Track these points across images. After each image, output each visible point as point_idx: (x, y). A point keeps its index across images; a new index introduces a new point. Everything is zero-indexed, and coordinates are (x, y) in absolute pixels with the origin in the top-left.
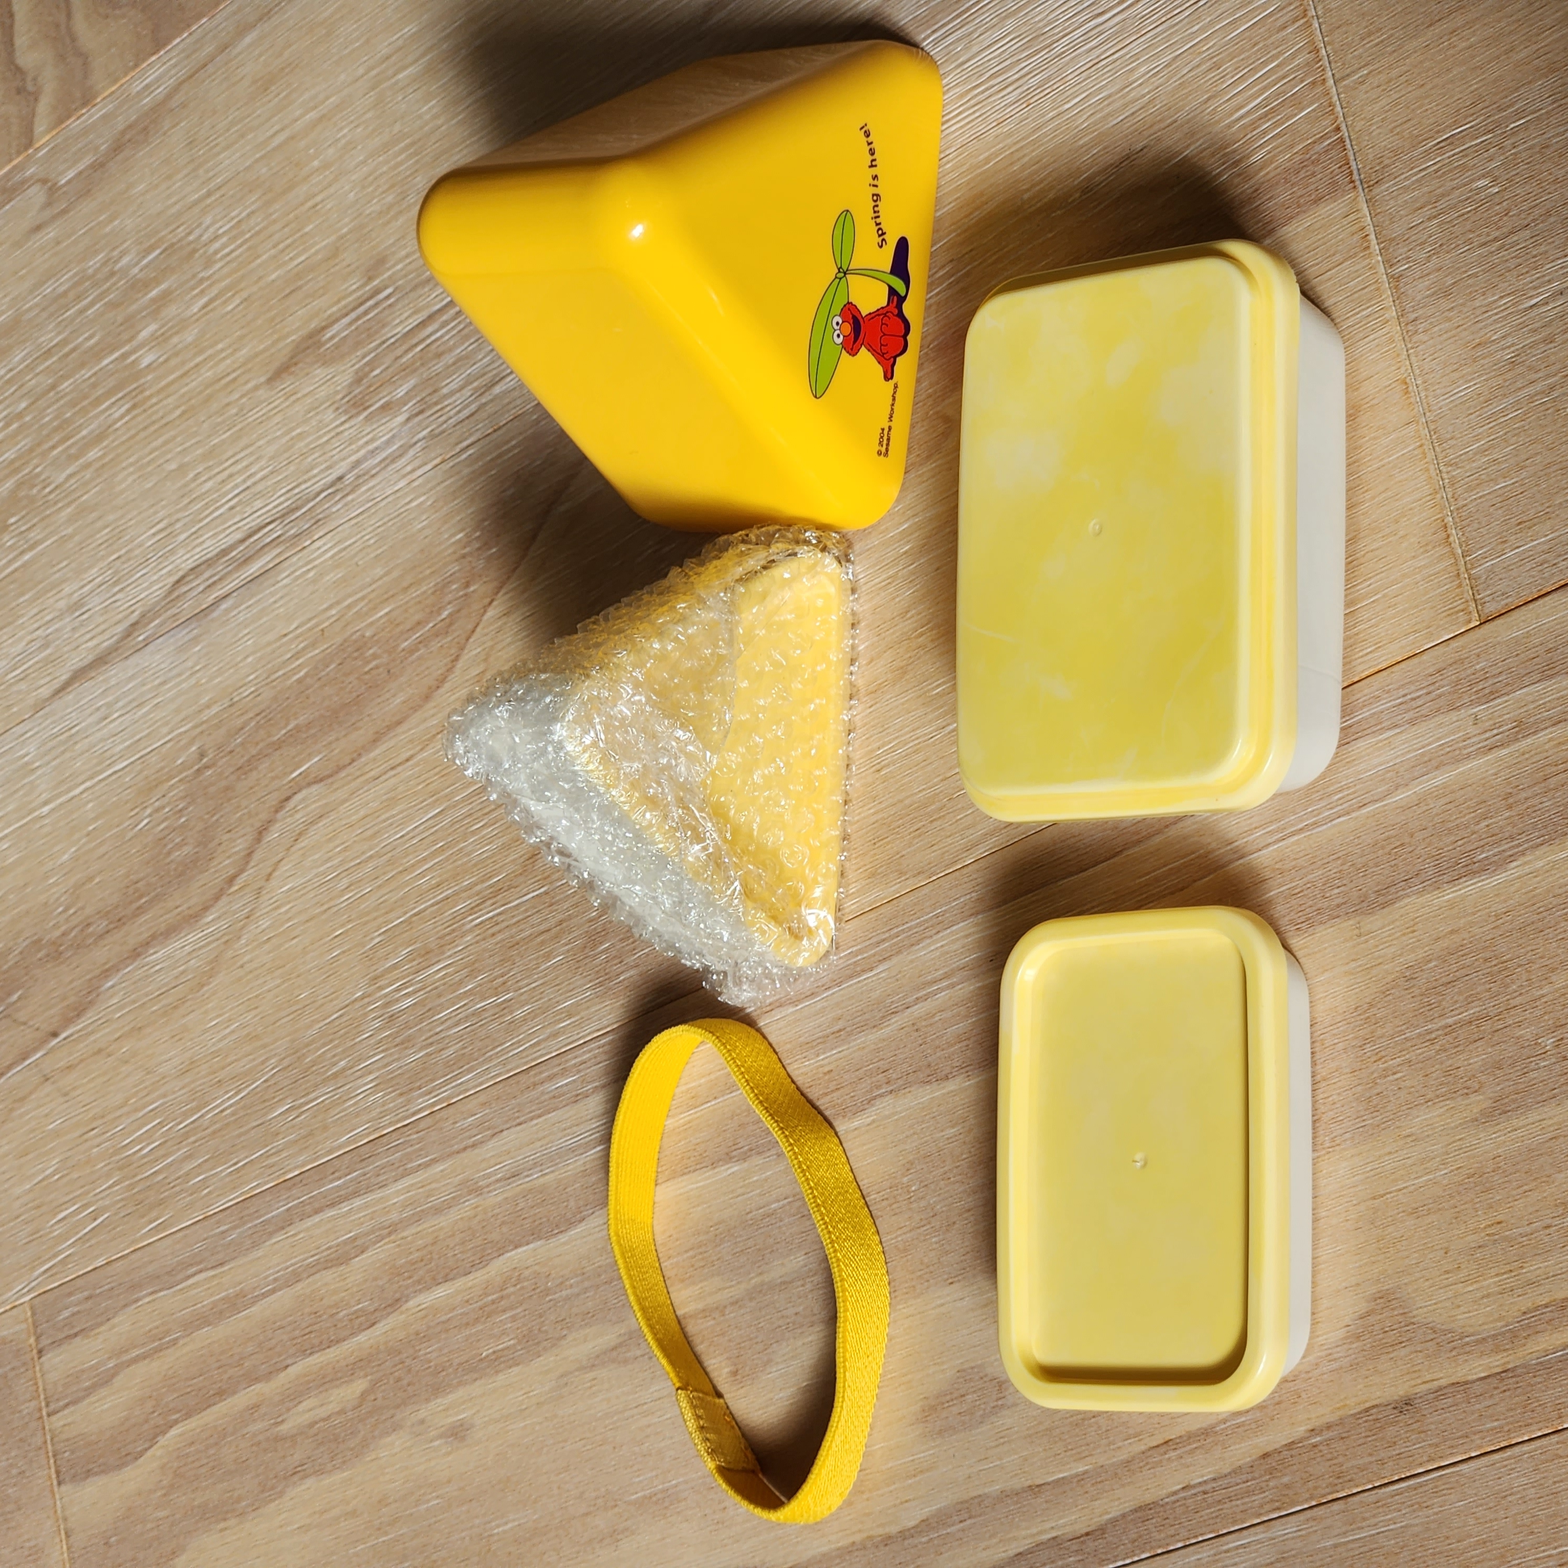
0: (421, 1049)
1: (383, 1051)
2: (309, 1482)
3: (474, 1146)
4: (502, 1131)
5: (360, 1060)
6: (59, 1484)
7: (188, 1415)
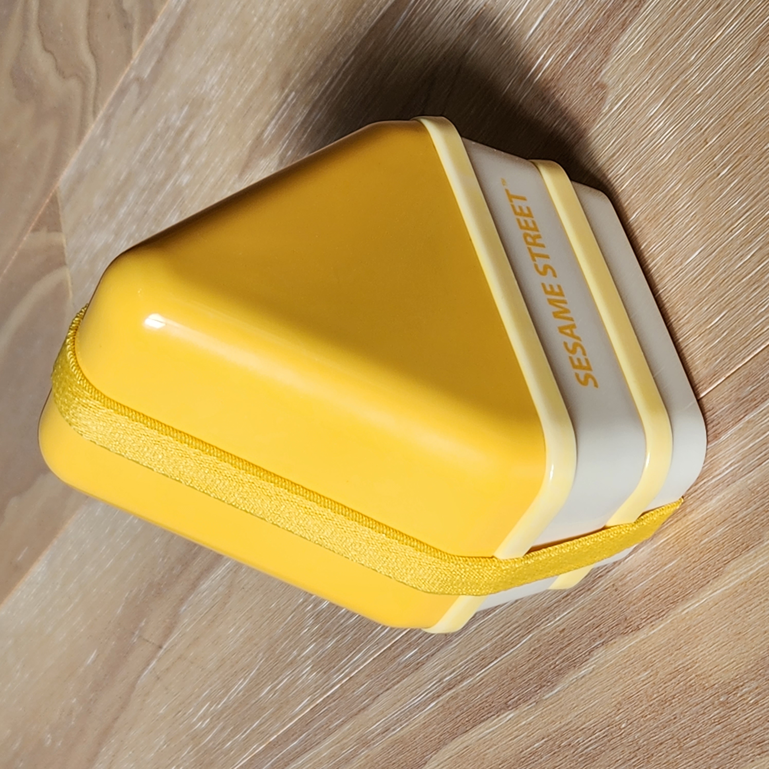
0: (333, 638)
1: (314, 641)
3: (364, 709)
4: (378, 696)
5: (304, 649)
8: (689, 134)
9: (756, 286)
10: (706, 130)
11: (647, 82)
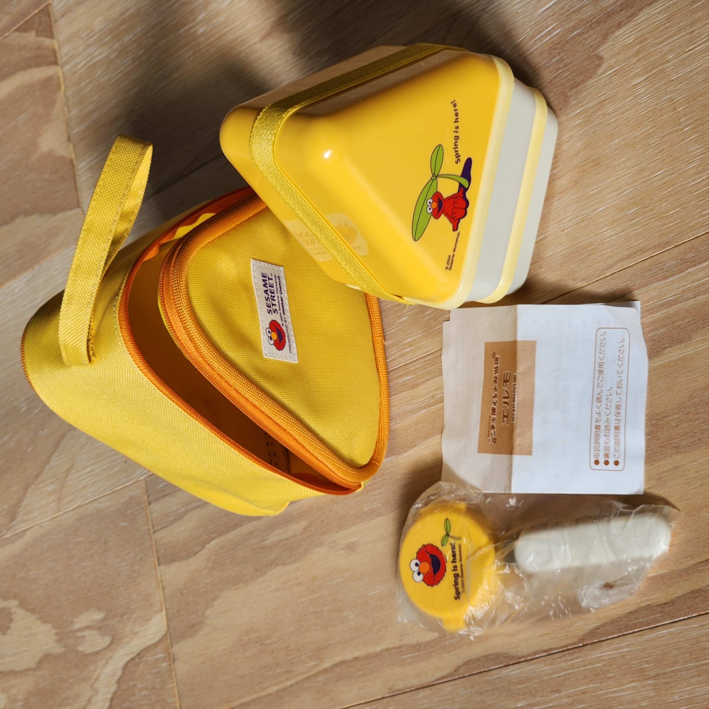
2: (279, 568)
6: (159, 564)
7: (220, 535)
8: (662, 102)
9: (702, 198)
10: (676, 102)
11: (634, 64)
